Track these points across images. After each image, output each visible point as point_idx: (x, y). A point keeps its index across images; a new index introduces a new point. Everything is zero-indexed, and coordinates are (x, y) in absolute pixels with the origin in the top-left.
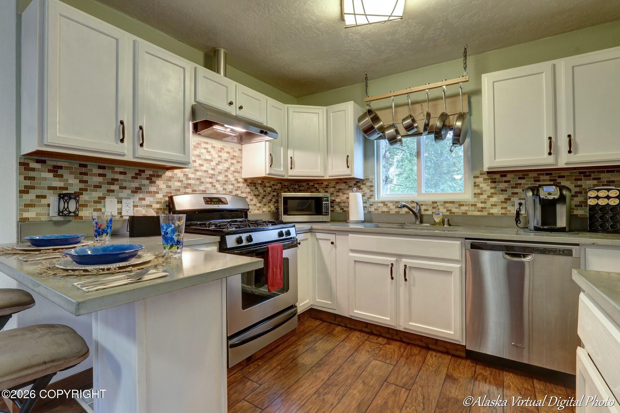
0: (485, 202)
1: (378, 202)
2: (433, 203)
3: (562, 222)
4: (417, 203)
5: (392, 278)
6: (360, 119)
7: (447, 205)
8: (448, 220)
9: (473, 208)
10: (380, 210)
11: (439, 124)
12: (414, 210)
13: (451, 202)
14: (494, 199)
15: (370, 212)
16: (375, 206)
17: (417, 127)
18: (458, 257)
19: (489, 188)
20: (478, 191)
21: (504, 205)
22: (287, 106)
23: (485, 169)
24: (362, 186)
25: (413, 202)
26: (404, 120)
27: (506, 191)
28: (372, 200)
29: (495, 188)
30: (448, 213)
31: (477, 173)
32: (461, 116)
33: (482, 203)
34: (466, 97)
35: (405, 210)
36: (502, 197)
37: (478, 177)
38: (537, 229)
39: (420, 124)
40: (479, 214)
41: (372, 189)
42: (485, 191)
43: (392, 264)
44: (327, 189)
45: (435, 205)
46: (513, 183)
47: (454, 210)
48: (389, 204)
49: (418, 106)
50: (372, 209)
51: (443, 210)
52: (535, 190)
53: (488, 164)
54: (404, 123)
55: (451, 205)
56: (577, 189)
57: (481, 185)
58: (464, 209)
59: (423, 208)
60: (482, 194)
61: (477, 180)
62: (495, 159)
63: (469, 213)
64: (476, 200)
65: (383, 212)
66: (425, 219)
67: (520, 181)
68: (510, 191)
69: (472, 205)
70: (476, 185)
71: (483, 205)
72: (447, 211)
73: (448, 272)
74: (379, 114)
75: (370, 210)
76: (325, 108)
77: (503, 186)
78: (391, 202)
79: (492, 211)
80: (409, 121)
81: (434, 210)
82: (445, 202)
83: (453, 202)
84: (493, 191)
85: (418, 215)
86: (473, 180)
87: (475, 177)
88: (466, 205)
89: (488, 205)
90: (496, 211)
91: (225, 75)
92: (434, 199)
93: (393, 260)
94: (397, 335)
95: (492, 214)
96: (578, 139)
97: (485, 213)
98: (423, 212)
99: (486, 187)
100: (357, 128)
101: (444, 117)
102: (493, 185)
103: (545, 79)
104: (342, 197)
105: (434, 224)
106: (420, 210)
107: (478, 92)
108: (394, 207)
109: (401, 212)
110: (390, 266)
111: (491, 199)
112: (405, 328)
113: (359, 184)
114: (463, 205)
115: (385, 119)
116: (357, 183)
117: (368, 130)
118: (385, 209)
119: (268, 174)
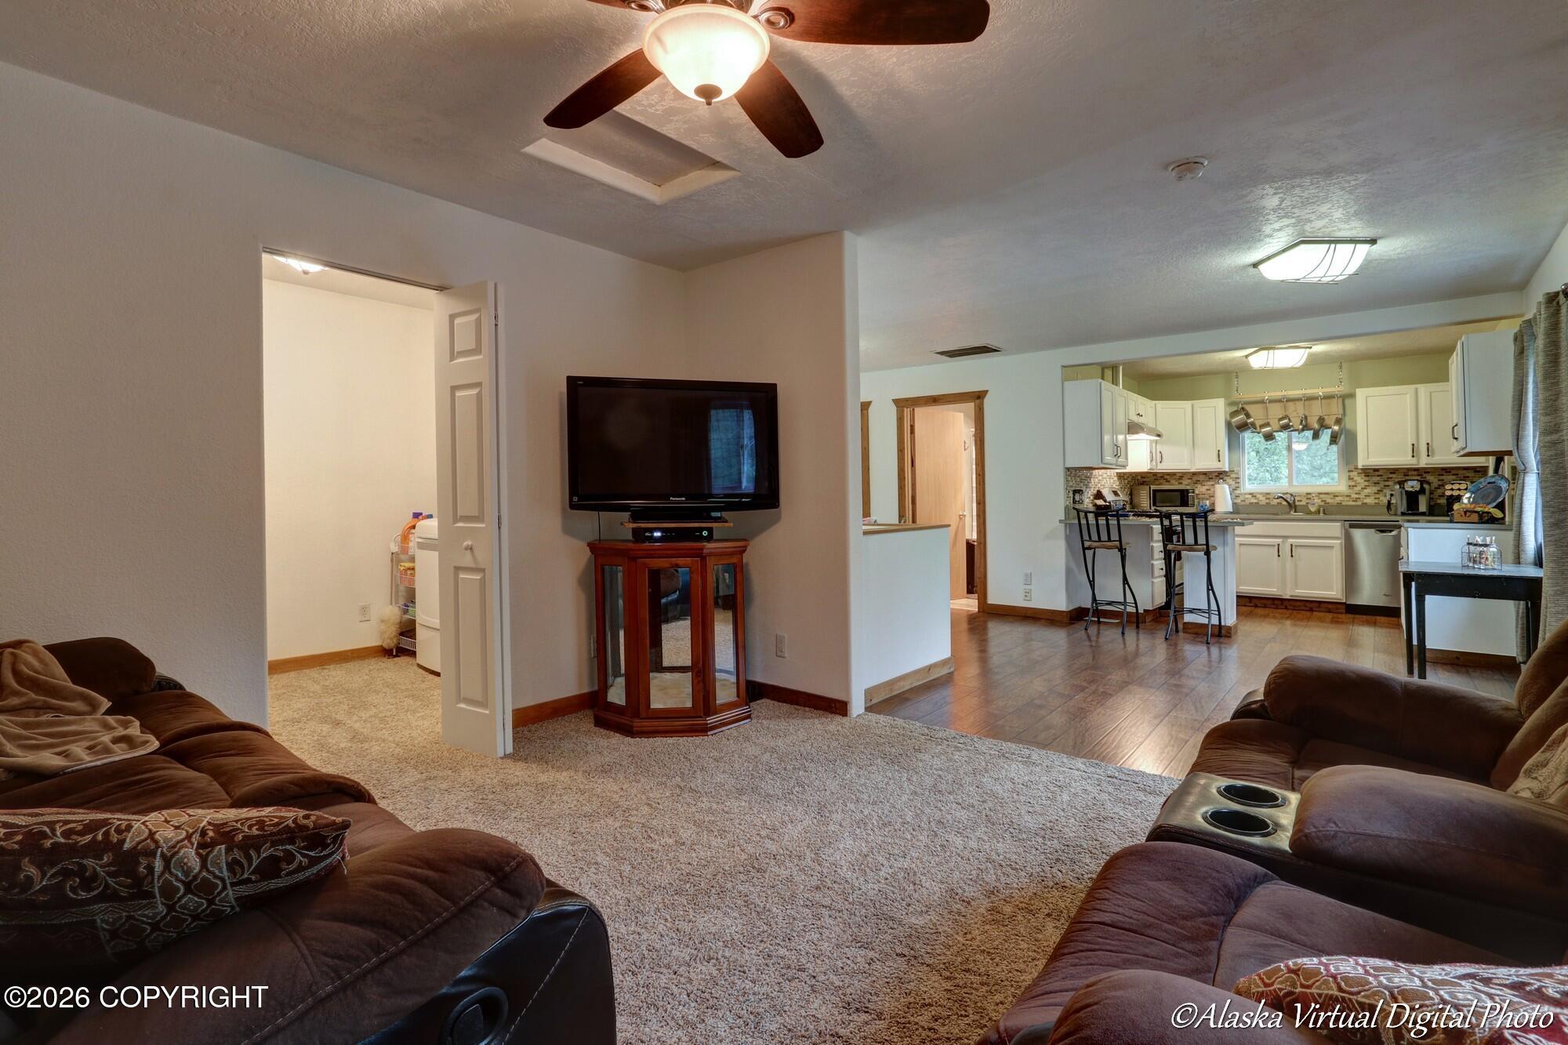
0: (1359, 494)
1: (1245, 494)
2: (1307, 494)
3: (1423, 508)
4: (1292, 495)
5: (1279, 556)
6: (1234, 414)
7: (1321, 496)
8: (1324, 510)
9: (1348, 499)
10: (1247, 502)
11: (1316, 426)
12: (1288, 500)
13: (1325, 494)
14: (1366, 491)
15: (1235, 503)
16: (1242, 498)
17: (1292, 426)
18: (1339, 535)
19: (1363, 481)
20: (1353, 484)
21: (1377, 496)
22: (1154, 402)
23: (1360, 466)
24: (1225, 478)
25: (1287, 493)
26: (1280, 420)
27: (1378, 483)
28: (1238, 492)
29: (1368, 481)
30: (1323, 504)
31: (1352, 468)
32: (1338, 421)
33: (1356, 494)
34: (1340, 400)
35: (1278, 501)
36: (1375, 489)
37: (1352, 471)
38: (1403, 514)
39: (1296, 423)
40: (1354, 503)
41: (1238, 481)
42: (1359, 483)
43: (1279, 545)
44: (1181, 481)
45: (1309, 496)
46: (1385, 477)
47: (1328, 500)
48: (1258, 496)
49: (1291, 404)
50: (1238, 501)
51: (1317, 501)
52: (1401, 483)
53: (1362, 462)
54: (1281, 422)
55: (1326, 496)
56: (1440, 483)
57: (1355, 478)
58: (1338, 499)
59: (1297, 498)
60: (1356, 486)
61: (1351, 474)
62: (1368, 458)
63: (1344, 503)
64: (1350, 491)
65: (1251, 503)
66: (1298, 508)
67: (1391, 476)
68: (1382, 484)
69: (1347, 496)
70: (1350, 478)
71: (1357, 496)
72: (1322, 501)
73: (1331, 547)
74: (1249, 408)
75: (1236, 501)
76: (1190, 402)
77: (1376, 479)
78: (1261, 494)
79: (1365, 501)
80: (1286, 421)
81: (1308, 501)
82: (1320, 494)
83: (1328, 494)
84: (1366, 483)
85: (1293, 505)
86: (1348, 474)
87: (1349, 471)
88: (1341, 496)
89: (1362, 496)
90: (1369, 501)
91: (1123, 388)
92: (1309, 491)
93: (1279, 541)
94: (1282, 604)
95: (1366, 503)
96: (1435, 445)
97: (1359, 503)
98: (1297, 503)
99: (1360, 480)
100: (1229, 425)
101: (1321, 421)
102: (1367, 478)
103: (1409, 399)
104: (1200, 489)
105: (1310, 513)
106: (1294, 501)
107: (1352, 396)
108: (1264, 498)
109: (1272, 503)
110: (1277, 546)
111: (1365, 491)
112: (1291, 596)
113: (1221, 476)
114: (1337, 496)
115: (1257, 414)
116: (1220, 475)
117: (1243, 427)
118: (1254, 501)
119: (1150, 469)
